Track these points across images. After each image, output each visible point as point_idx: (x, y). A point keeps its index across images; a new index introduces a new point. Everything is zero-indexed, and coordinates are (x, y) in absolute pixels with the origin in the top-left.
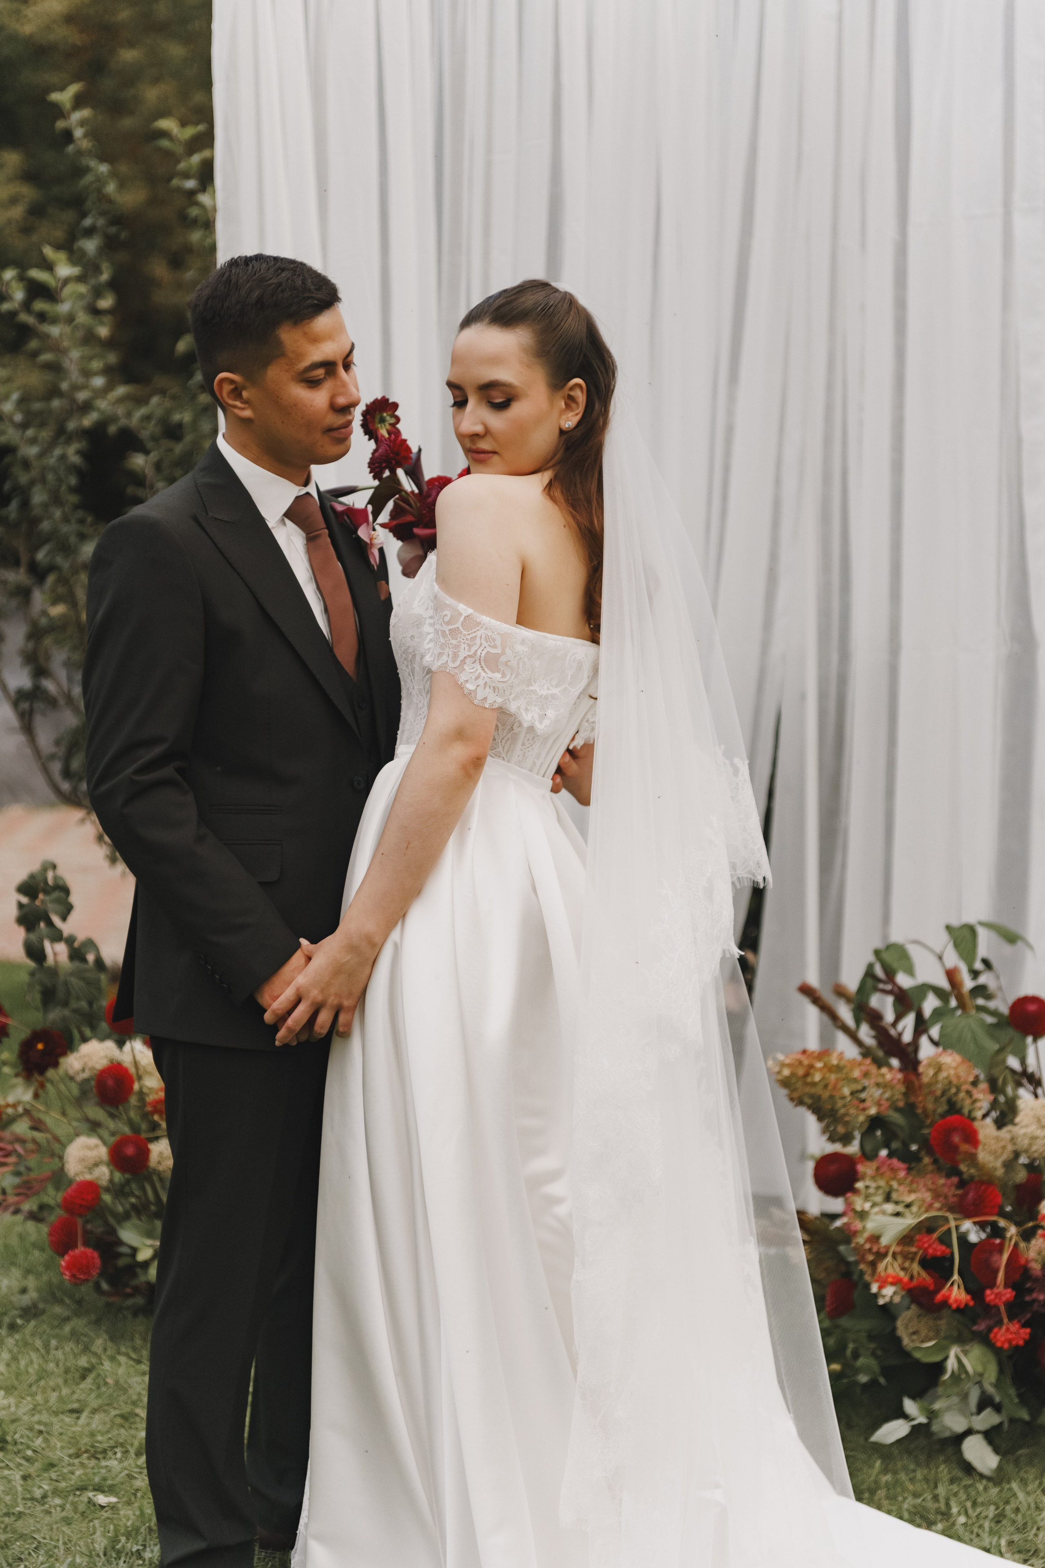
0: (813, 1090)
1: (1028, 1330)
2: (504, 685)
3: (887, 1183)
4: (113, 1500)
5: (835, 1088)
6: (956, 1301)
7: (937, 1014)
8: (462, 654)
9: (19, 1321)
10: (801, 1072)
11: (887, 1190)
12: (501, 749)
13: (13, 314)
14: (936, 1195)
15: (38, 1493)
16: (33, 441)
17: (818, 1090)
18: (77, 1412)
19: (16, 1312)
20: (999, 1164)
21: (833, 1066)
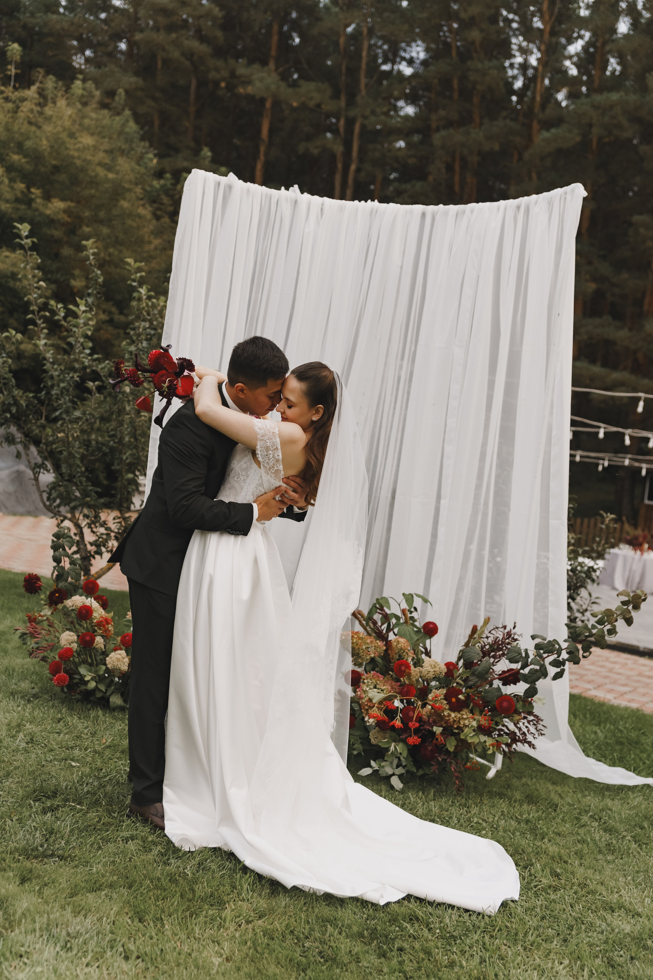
1: (419, 739)
3: (376, 681)
4: (79, 764)
5: (360, 645)
6: (397, 726)
7: (397, 625)
9: (32, 699)
10: (350, 637)
11: (375, 684)
13: (59, 321)
14: (392, 688)
15: (49, 759)
16: (56, 370)
17: (354, 645)
18: (59, 733)
19: (30, 696)
20: (414, 680)
21: (360, 637)
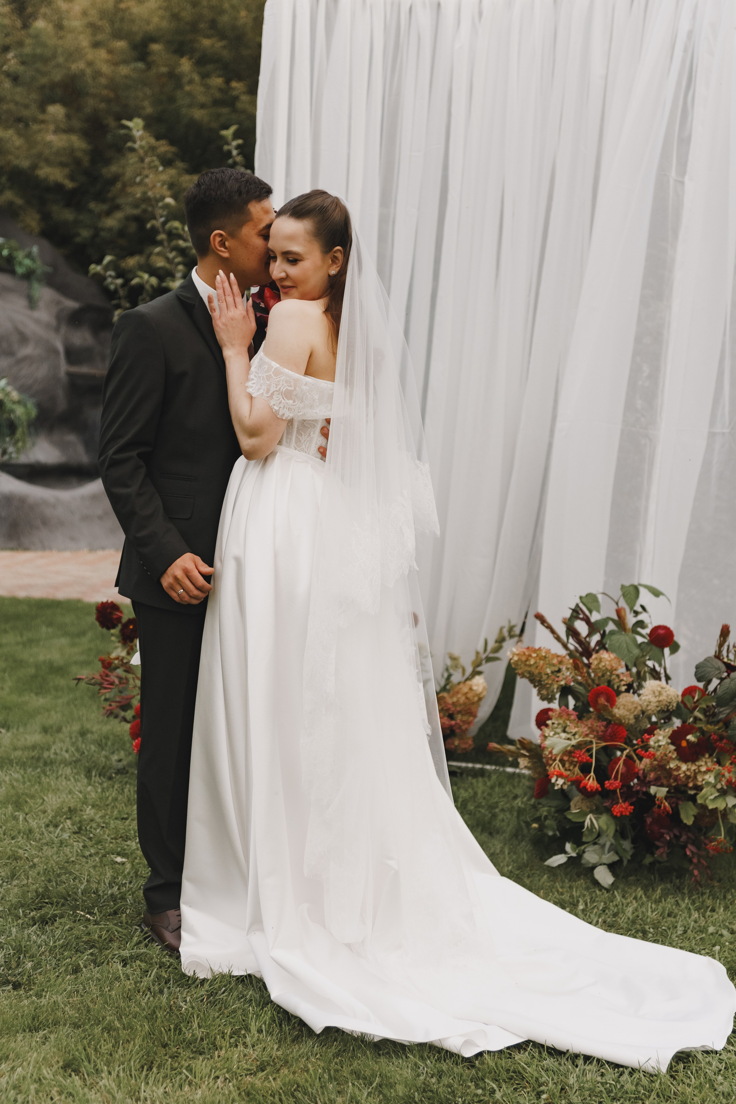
0: (529, 669)
1: (632, 807)
2: (294, 407)
3: (564, 721)
4: (124, 860)
5: (542, 668)
6: (590, 787)
8: (272, 390)
9: (114, 775)
10: (524, 658)
11: (564, 725)
12: (304, 446)
14: (592, 730)
15: (87, 853)
17: (533, 669)
19: (113, 771)
20: (632, 717)
21: (542, 656)
